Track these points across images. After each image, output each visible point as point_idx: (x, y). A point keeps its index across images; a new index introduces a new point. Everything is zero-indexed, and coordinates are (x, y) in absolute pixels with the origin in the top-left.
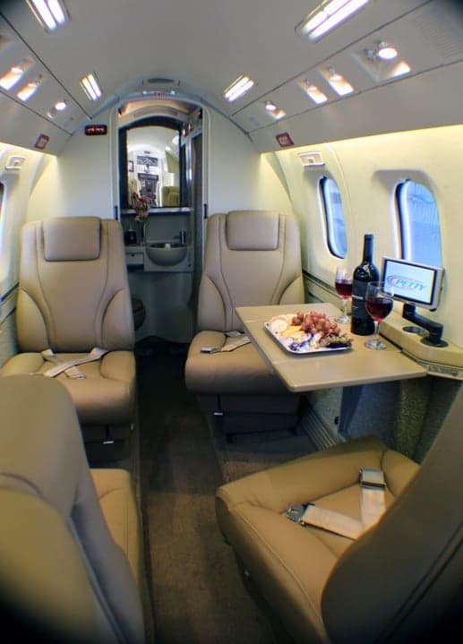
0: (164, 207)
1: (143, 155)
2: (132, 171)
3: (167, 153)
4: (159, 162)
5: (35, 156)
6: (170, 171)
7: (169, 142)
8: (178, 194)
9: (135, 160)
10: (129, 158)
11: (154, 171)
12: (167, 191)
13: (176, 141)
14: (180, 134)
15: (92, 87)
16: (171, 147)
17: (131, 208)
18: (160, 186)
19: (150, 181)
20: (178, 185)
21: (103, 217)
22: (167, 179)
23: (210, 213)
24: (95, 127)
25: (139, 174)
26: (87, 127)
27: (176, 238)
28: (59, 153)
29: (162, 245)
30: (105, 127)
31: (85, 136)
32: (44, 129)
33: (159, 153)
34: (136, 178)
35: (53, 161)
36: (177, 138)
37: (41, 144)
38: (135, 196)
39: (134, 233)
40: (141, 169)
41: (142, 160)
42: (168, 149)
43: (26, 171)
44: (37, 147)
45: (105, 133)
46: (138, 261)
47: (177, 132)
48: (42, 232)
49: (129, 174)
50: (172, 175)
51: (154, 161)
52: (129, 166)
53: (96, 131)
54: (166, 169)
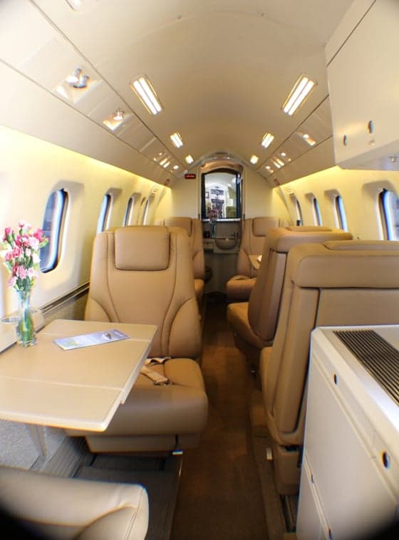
0: (227, 218)
1: (214, 188)
2: (208, 198)
3: (229, 188)
4: (224, 193)
5: (161, 187)
6: (231, 198)
7: (230, 181)
8: (235, 211)
9: (210, 191)
10: (206, 191)
11: (221, 198)
12: (229, 209)
13: (234, 181)
14: (237, 177)
15: (189, 159)
16: (231, 184)
17: (207, 218)
18: (225, 206)
19: (219, 204)
20: (235, 206)
21: (193, 218)
22: (230, 202)
23: (246, 218)
24: (190, 175)
25: (212, 200)
26: (186, 175)
27: (232, 236)
28: (172, 187)
29: (225, 239)
30: (195, 175)
31: (185, 180)
32: (169, 177)
33: (224, 188)
34: (210, 201)
35: (168, 190)
36: (235, 179)
37: (166, 183)
38: (209, 209)
39: (209, 232)
40: (213, 196)
41: (214, 191)
42: (229, 185)
43: (158, 195)
44: (165, 185)
45: (194, 178)
46: (210, 247)
47: (235, 176)
48: (164, 223)
49: (206, 200)
50: (232, 200)
51: (221, 192)
52: (206, 195)
53: (190, 177)
54: (228, 196)
